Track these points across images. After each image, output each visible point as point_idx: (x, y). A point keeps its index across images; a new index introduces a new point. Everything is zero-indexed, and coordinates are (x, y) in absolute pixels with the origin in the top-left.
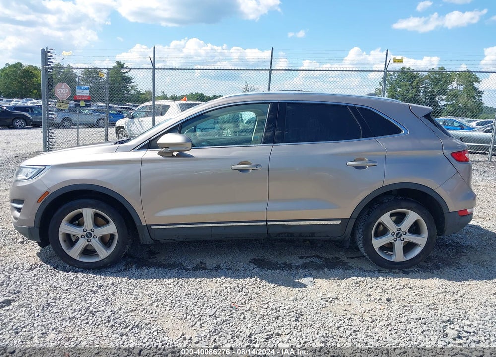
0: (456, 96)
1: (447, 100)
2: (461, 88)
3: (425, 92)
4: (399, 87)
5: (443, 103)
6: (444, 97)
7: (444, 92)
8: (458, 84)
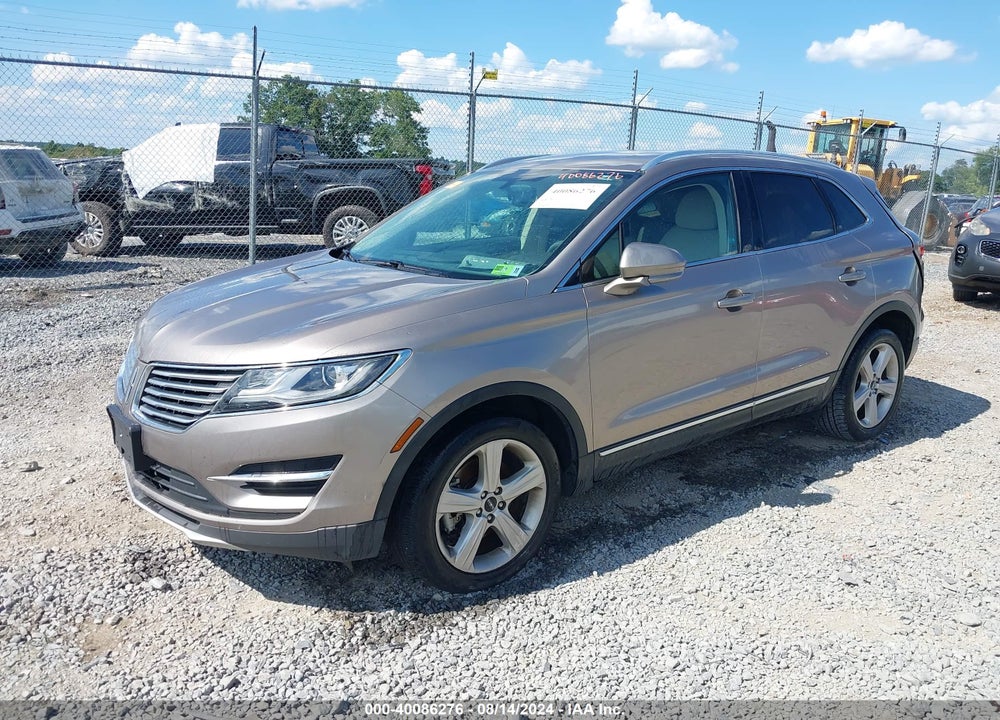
0: (386, 136)
1: (374, 143)
2: (393, 122)
3: (331, 127)
4: (285, 115)
5: (364, 149)
6: (367, 138)
7: (364, 127)
8: (386, 115)
